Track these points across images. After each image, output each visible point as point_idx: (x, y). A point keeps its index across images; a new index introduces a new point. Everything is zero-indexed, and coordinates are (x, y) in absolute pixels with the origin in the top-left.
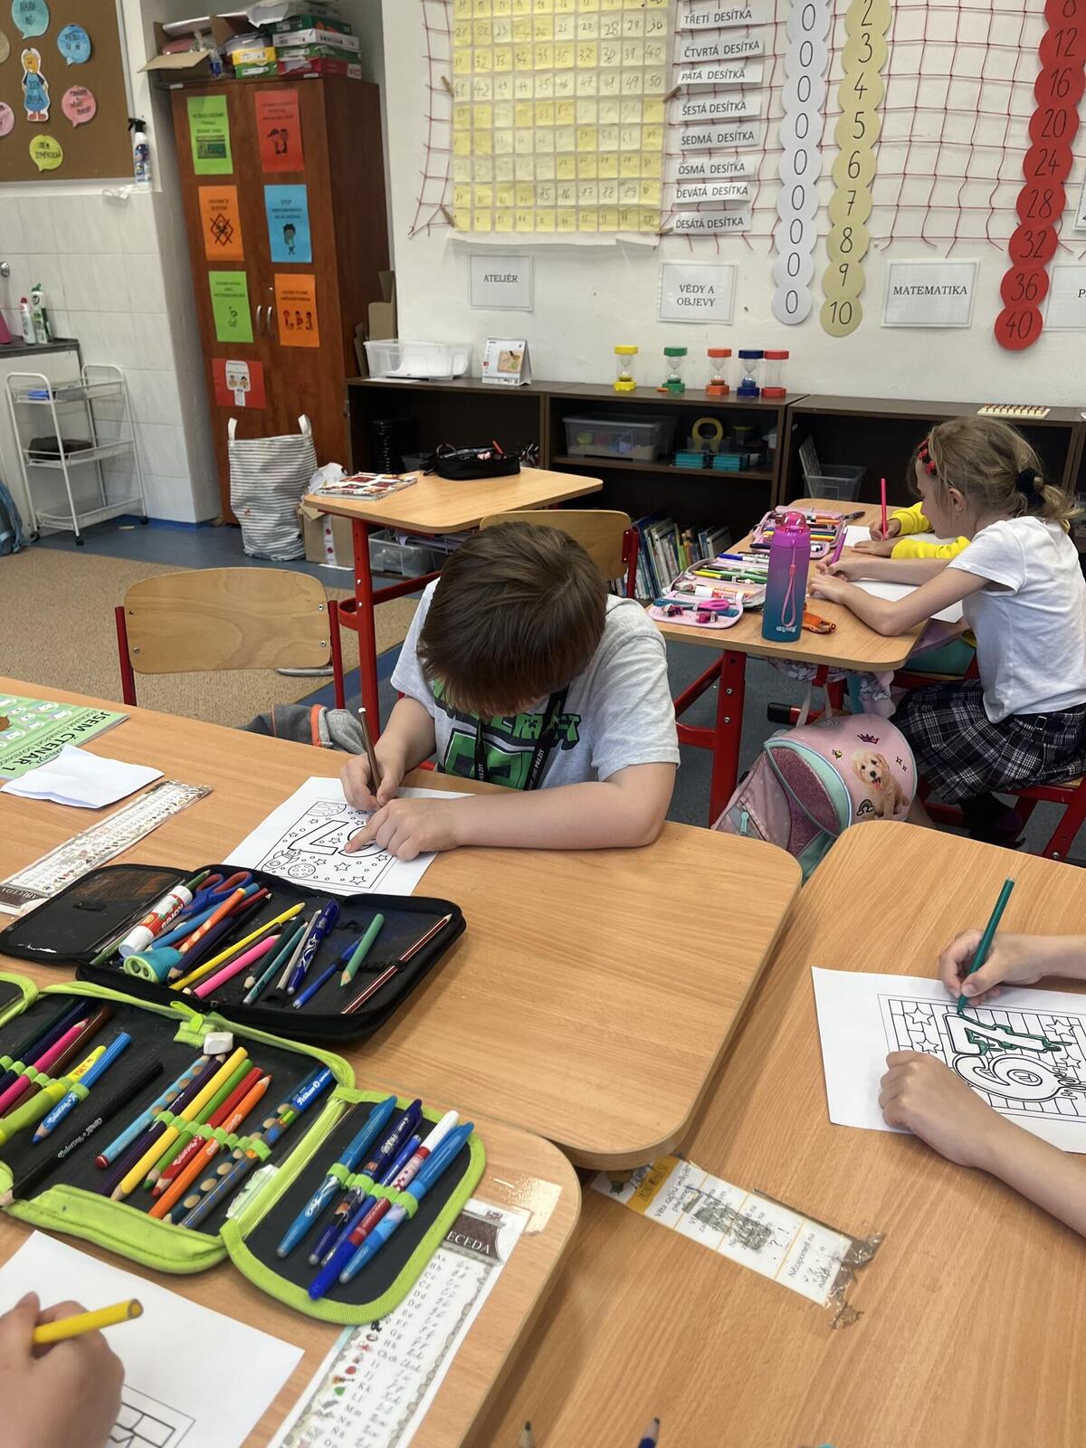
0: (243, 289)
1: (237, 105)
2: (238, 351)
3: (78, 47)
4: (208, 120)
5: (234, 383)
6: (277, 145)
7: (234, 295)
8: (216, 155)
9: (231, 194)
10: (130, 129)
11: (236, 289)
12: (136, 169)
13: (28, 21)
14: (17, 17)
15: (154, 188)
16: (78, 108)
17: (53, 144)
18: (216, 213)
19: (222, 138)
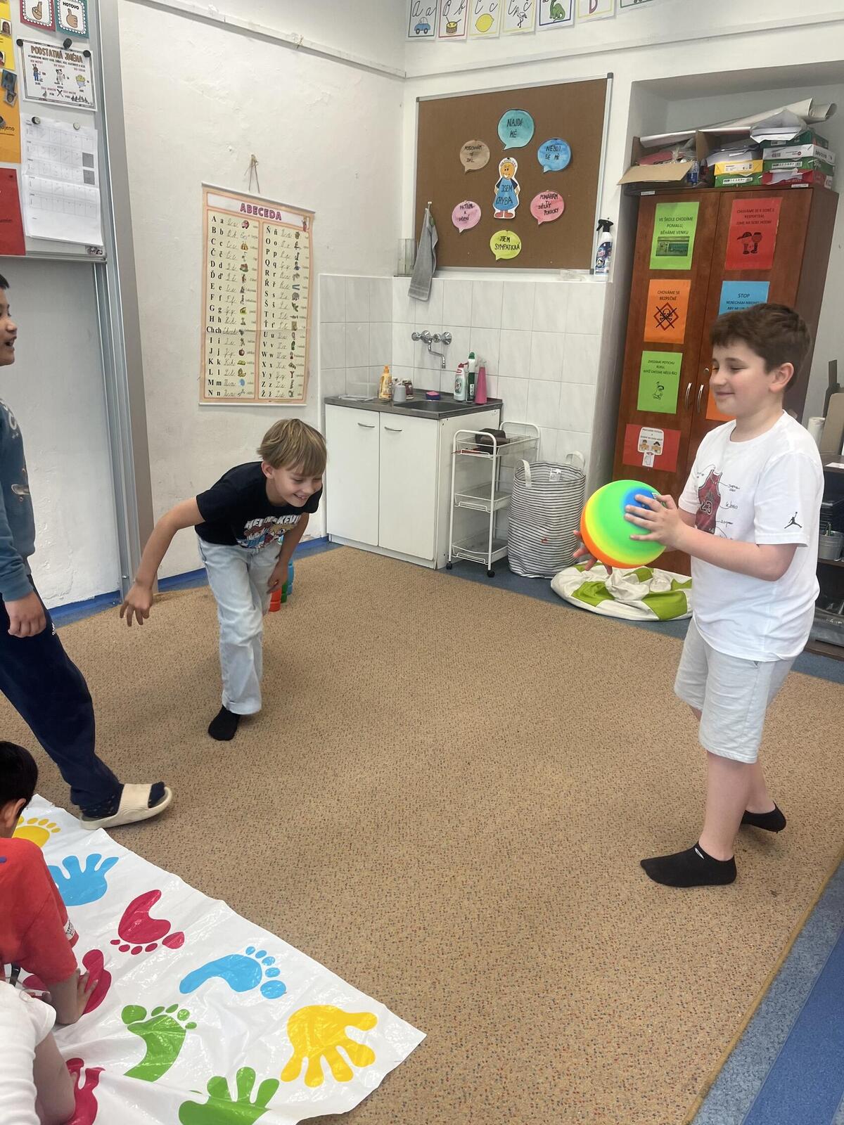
0: (677, 367)
1: (709, 211)
2: (657, 420)
3: (557, 157)
4: (675, 223)
5: (645, 446)
6: (746, 246)
7: (665, 373)
8: (678, 253)
9: (684, 286)
10: (598, 229)
11: (667, 367)
12: (594, 265)
13: (513, 134)
14: (502, 131)
15: (609, 279)
16: (546, 209)
17: (514, 239)
18: (665, 302)
19: (687, 239)
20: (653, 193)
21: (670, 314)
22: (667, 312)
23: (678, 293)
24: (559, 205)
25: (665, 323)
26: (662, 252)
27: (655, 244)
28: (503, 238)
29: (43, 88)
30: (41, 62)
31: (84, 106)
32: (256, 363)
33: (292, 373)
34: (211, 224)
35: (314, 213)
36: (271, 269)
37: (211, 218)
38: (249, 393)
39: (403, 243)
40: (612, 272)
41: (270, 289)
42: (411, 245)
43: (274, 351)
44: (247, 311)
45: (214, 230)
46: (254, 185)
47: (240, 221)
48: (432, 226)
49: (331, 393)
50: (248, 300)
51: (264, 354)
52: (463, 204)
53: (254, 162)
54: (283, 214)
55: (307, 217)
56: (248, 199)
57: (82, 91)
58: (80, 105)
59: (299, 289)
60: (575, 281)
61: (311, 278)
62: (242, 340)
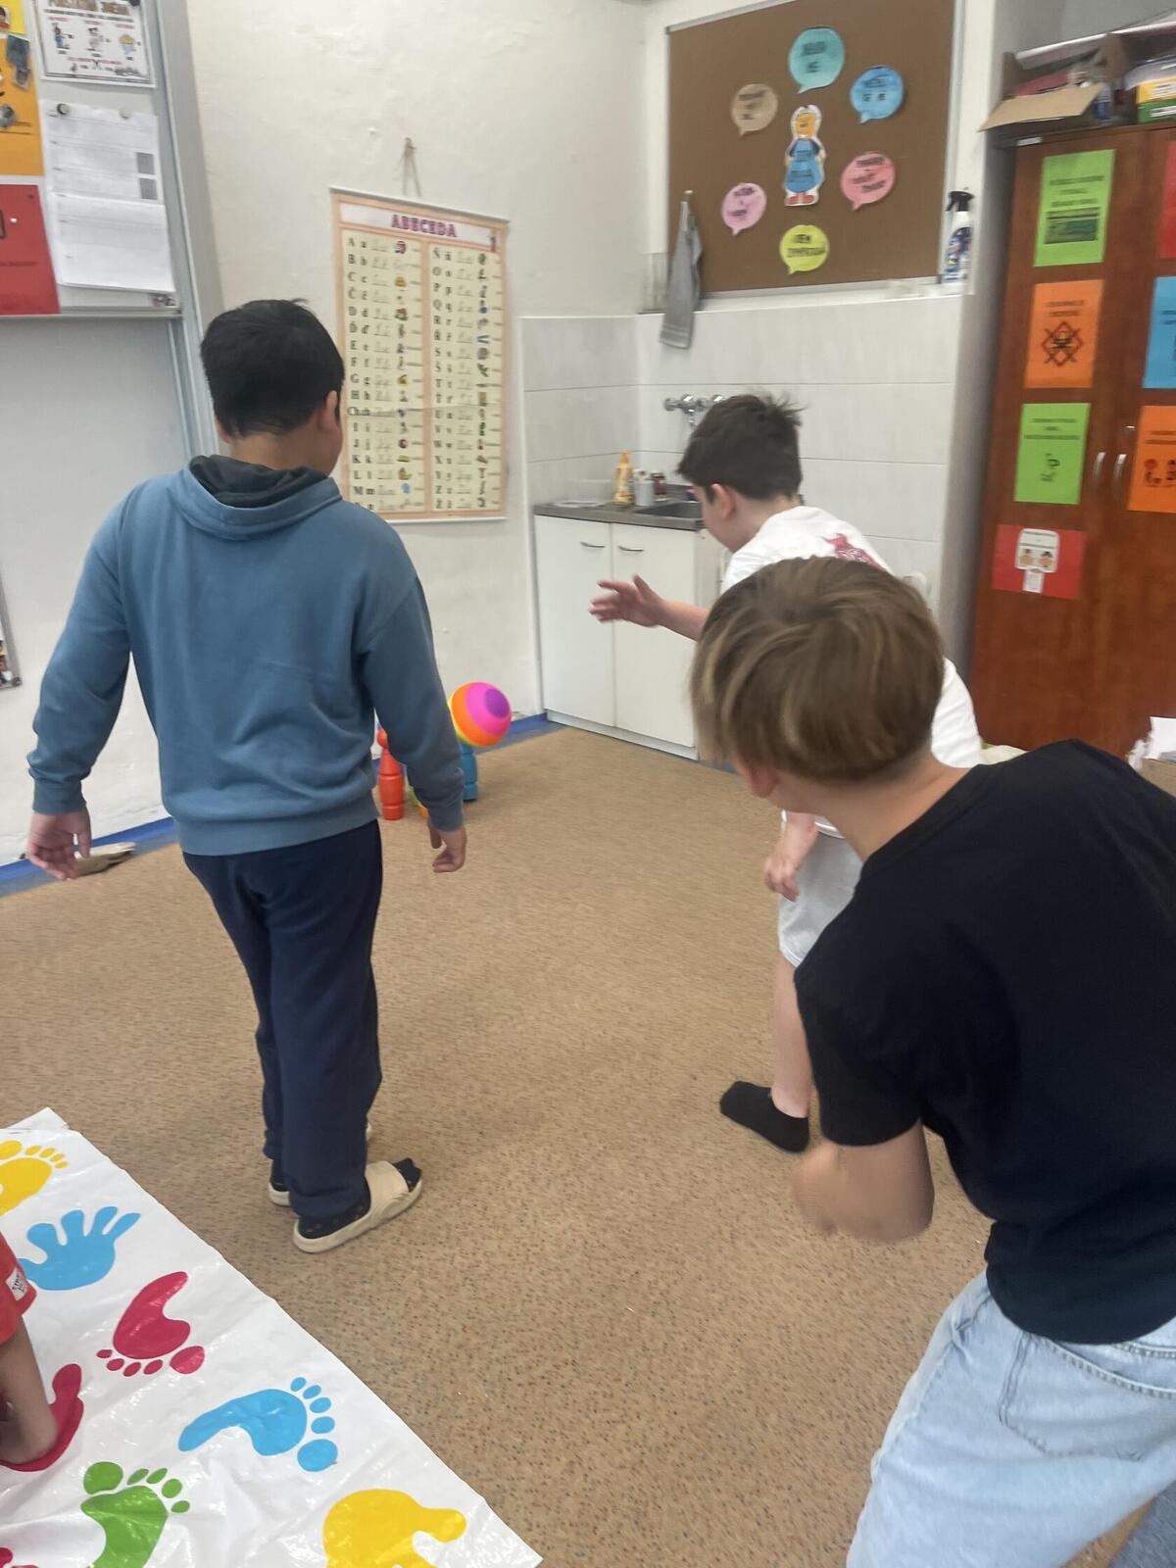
0: (1080, 428)
1: (1132, 162)
2: (1046, 516)
3: (881, 97)
4: (1076, 186)
5: (1027, 559)
7: (1060, 438)
8: (1079, 237)
9: (1091, 292)
10: (949, 208)
11: (1066, 429)
12: (943, 265)
13: (812, 68)
14: (796, 64)
15: (966, 288)
16: (866, 183)
17: (817, 237)
18: (1057, 321)
19: (1094, 212)
20: (1036, 140)
21: (1068, 340)
22: (1063, 336)
23: (1082, 302)
24: (886, 175)
25: (1061, 355)
26: (1056, 237)
27: (1043, 224)
28: (801, 238)
29: (71, 59)
30: (64, 20)
31: (135, 81)
32: (426, 459)
33: (482, 470)
34: (348, 250)
35: (505, 222)
36: (443, 313)
37: (345, 241)
38: (418, 504)
39: (650, 261)
40: (973, 278)
41: (442, 344)
42: (663, 261)
43: (454, 438)
44: (408, 379)
45: (352, 259)
46: (411, 184)
47: (391, 243)
48: (692, 229)
49: (543, 498)
50: (410, 364)
51: (438, 444)
52: (737, 189)
53: (409, 149)
54: (459, 228)
55: (497, 228)
56: (405, 208)
57: (130, 58)
58: (129, 81)
59: (487, 342)
60: (913, 298)
61: (506, 324)
62: (403, 424)
